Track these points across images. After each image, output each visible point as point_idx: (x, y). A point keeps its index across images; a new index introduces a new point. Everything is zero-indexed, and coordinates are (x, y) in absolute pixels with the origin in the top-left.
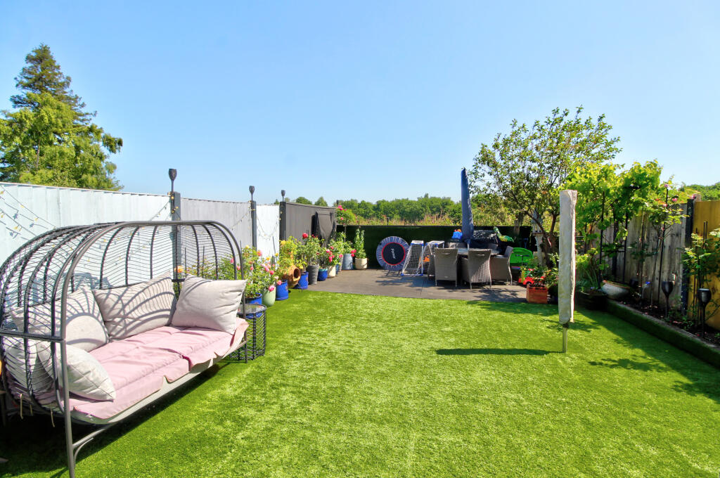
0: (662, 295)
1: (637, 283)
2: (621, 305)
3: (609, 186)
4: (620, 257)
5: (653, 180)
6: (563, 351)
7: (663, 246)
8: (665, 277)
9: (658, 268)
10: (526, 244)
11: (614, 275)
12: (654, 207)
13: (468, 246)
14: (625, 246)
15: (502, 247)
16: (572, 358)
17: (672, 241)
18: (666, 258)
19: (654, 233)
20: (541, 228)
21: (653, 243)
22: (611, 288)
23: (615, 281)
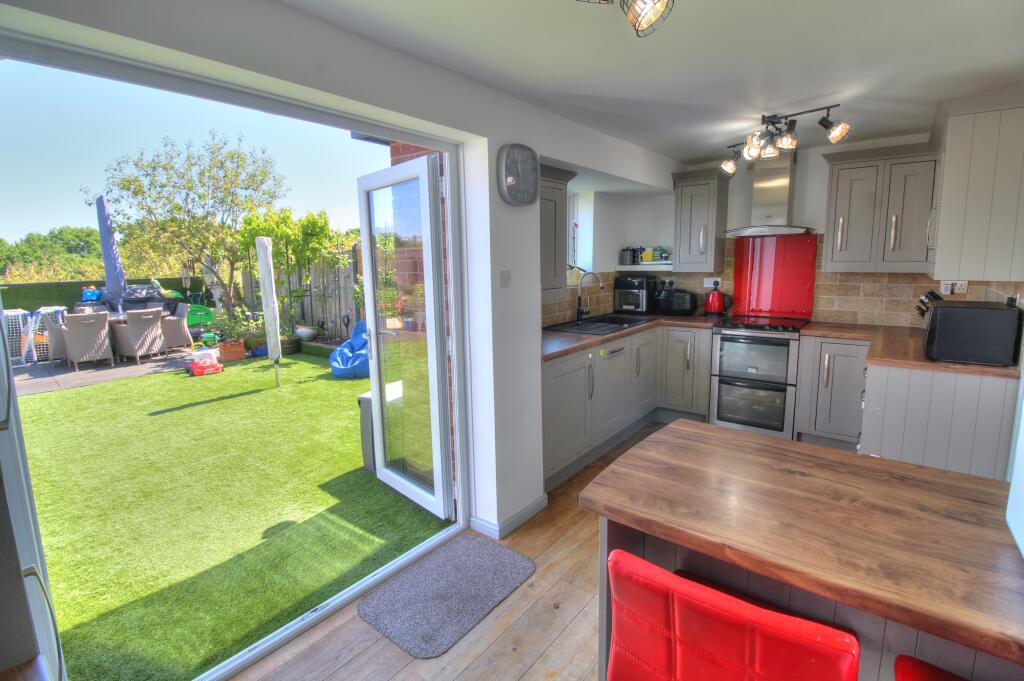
0: (344, 327)
1: (323, 323)
2: (314, 344)
3: (290, 233)
4: (307, 300)
5: (322, 229)
6: (278, 386)
7: (340, 288)
8: (343, 314)
9: (338, 307)
10: (199, 299)
11: (303, 319)
12: (329, 253)
13: (120, 307)
14: (310, 290)
15: (171, 306)
16: (286, 389)
17: (346, 282)
18: (343, 298)
19: (331, 276)
20: (218, 278)
21: (332, 286)
22: (303, 331)
23: (305, 324)
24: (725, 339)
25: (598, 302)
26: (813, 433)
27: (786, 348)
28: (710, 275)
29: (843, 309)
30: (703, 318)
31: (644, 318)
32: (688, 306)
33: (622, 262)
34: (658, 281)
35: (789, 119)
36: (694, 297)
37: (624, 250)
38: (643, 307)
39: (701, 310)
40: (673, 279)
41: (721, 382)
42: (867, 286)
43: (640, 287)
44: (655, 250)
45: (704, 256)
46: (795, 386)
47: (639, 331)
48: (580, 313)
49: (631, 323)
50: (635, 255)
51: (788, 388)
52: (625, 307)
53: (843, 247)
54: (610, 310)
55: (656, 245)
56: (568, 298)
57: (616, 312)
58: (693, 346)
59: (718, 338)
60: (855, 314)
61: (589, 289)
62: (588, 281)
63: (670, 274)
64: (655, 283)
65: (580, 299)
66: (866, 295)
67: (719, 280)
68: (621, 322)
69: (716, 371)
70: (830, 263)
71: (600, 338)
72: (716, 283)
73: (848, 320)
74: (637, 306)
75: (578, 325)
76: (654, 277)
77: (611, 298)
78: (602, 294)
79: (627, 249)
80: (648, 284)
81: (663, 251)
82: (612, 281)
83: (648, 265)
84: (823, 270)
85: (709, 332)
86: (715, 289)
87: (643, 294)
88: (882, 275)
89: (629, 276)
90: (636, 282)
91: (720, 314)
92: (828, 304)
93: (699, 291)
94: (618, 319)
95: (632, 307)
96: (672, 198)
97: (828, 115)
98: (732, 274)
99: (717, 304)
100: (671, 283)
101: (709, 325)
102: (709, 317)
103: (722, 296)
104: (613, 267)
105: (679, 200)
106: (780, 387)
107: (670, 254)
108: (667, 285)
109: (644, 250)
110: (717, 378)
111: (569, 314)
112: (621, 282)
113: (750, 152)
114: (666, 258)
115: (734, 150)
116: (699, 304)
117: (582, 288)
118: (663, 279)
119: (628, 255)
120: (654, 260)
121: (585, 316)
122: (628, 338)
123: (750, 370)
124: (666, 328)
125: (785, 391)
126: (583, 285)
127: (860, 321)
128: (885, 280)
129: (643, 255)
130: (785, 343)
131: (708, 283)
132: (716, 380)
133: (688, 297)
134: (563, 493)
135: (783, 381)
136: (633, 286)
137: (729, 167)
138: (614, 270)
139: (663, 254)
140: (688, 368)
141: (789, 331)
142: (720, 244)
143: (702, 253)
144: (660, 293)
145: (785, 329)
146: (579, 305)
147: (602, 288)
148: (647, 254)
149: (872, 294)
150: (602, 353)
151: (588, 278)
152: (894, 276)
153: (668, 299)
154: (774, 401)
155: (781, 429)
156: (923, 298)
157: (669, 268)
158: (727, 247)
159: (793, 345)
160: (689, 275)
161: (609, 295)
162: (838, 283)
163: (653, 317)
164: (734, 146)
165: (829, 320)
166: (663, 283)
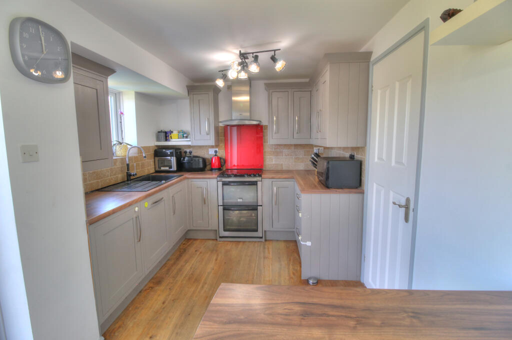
24: (224, 184)
25: (143, 166)
26: (272, 229)
27: (256, 186)
28: (212, 147)
29: (277, 163)
30: (210, 172)
31: (175, 175)
32: (201, 166)
33: (158, 139)
34: (183, 151)
35: (254, 54)
36: (204, 160)
37: (159, 132)
38: (174, 168)
39: (208, 167)
40: (191, 149)
41: (224, 209)
42: (286, 151)
43: (171, 155)
44: (179, 132)
45: (209, 136)
46: (261, 206)
47: (172, 184)
48: (129, 175)
49: (167, 179)
50: (167, 135)
51: (259, 207)
52: (163, 168)
53: (277, 132)
54: (152, 171)
55: (180, 130)
56: (118, 165)
57: (156, 172)
58: (207, 190)
59: (220, 184)
60: (282, 165)
61: (136, 157)
62: (133, 153)
63: (189, 146)
64: (181, 152)
65: (128, 165)
66: (286, 156)
67: (217, 149)
68: (159, 179)
69: (221, 203)
70: (271, 139)
71: (144, 194)
72: (216, 152)
73: (279, 168)
74: (171, 167)
75: (128, 184)
76: (180, 149)
77: (152, 163)
78: (147, 160)
79: (161, 132)
80: (176, 153)
81: (184, 133)
82: (152, 152)
83: (175, 141)
84: (268, 143)
85: (215, 181)
86: (216, 155)
87: (173, 160)
88: (291, 145)
89: (164, 148)
90: (169, 152)
91: (219, 169)
92: (271, 161)
93: (206, 156)
94: (157, 177)
95: (167, 168)
96: (188, 101)
97: (275, 54)
98: (224, 146)
99: (217, 164)
100: (190, 153)
101: (214, 176)
102: (214, 171)
103: (219, 159)
104: (153, 143)
105: (192, 102)
106: (254, 208)
107: (188, 135)
108: (188, 153)
109: (172, 132)
110: (222, 207)
111: (120, 177)
112: (159, 153)
113: (232, 75)
114: (187, 137)
115: (223, 73)
116: (207, 164)
117: (129, 157)
118: (185, 150)
119: (163, 135)
120: (179, 138)
121: (132, 177)
122: (166, 190)
123: (239, 200)
124: (190, 180)
125: (257, 209)
126: (130, 155)
127: (284, 168)
128: (293, 148)
129: (172, 135)
130: (254, 184)
131: (211, 152)
132: (221, 208)
133: (201, 160)
134: (120, 327)
135: (255, 204)
136: (167, 155)
137: (220, 83)
138: (153, 145)
139: (184, 135)
140: (205, 203)
141: (257, 177)
142: (217, 129)
143: (207, 134)
144: (184, 158)
145: (255, 176)
146: (128, 169)
147: (145, 157)
148: (175, 134)
149: (288, 155)
150: (146, 205)
151: (135, 150)
152: (296, 146)
153: (189, 162)
154: (251, 216)
155: (257, 231)
156: (313, 156)
157: (190, 143)
158: (220, 131)
159: (259, 184)
160: (200, 147)
161: (151, 161)
162: (274, 150)
163: (182, 173)
164: (222, 71)
165: (271, 169)
166: (186, 152)
